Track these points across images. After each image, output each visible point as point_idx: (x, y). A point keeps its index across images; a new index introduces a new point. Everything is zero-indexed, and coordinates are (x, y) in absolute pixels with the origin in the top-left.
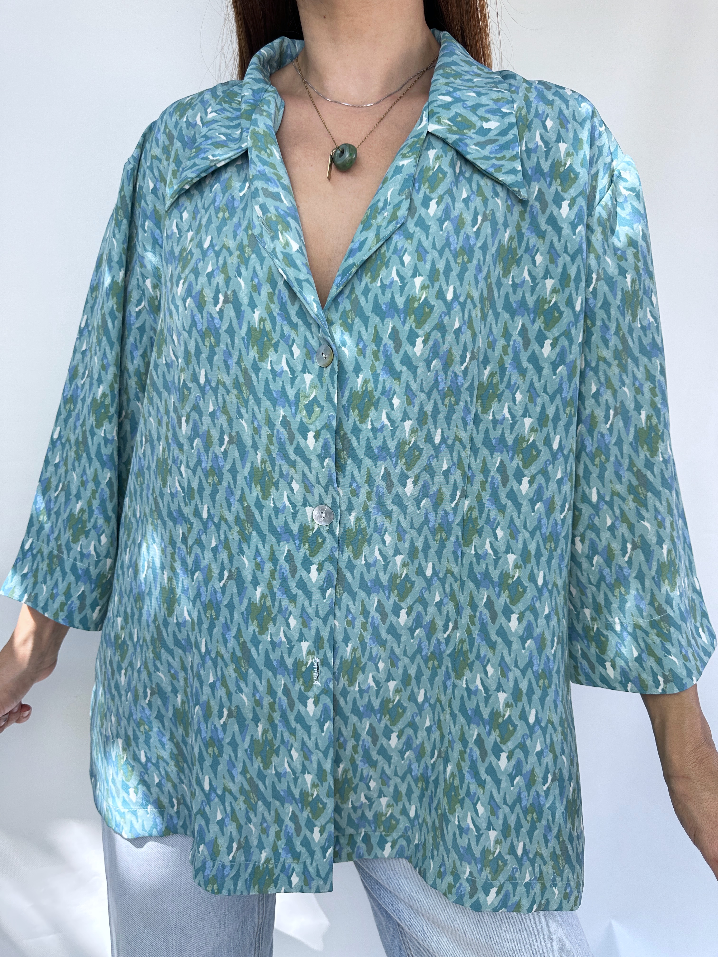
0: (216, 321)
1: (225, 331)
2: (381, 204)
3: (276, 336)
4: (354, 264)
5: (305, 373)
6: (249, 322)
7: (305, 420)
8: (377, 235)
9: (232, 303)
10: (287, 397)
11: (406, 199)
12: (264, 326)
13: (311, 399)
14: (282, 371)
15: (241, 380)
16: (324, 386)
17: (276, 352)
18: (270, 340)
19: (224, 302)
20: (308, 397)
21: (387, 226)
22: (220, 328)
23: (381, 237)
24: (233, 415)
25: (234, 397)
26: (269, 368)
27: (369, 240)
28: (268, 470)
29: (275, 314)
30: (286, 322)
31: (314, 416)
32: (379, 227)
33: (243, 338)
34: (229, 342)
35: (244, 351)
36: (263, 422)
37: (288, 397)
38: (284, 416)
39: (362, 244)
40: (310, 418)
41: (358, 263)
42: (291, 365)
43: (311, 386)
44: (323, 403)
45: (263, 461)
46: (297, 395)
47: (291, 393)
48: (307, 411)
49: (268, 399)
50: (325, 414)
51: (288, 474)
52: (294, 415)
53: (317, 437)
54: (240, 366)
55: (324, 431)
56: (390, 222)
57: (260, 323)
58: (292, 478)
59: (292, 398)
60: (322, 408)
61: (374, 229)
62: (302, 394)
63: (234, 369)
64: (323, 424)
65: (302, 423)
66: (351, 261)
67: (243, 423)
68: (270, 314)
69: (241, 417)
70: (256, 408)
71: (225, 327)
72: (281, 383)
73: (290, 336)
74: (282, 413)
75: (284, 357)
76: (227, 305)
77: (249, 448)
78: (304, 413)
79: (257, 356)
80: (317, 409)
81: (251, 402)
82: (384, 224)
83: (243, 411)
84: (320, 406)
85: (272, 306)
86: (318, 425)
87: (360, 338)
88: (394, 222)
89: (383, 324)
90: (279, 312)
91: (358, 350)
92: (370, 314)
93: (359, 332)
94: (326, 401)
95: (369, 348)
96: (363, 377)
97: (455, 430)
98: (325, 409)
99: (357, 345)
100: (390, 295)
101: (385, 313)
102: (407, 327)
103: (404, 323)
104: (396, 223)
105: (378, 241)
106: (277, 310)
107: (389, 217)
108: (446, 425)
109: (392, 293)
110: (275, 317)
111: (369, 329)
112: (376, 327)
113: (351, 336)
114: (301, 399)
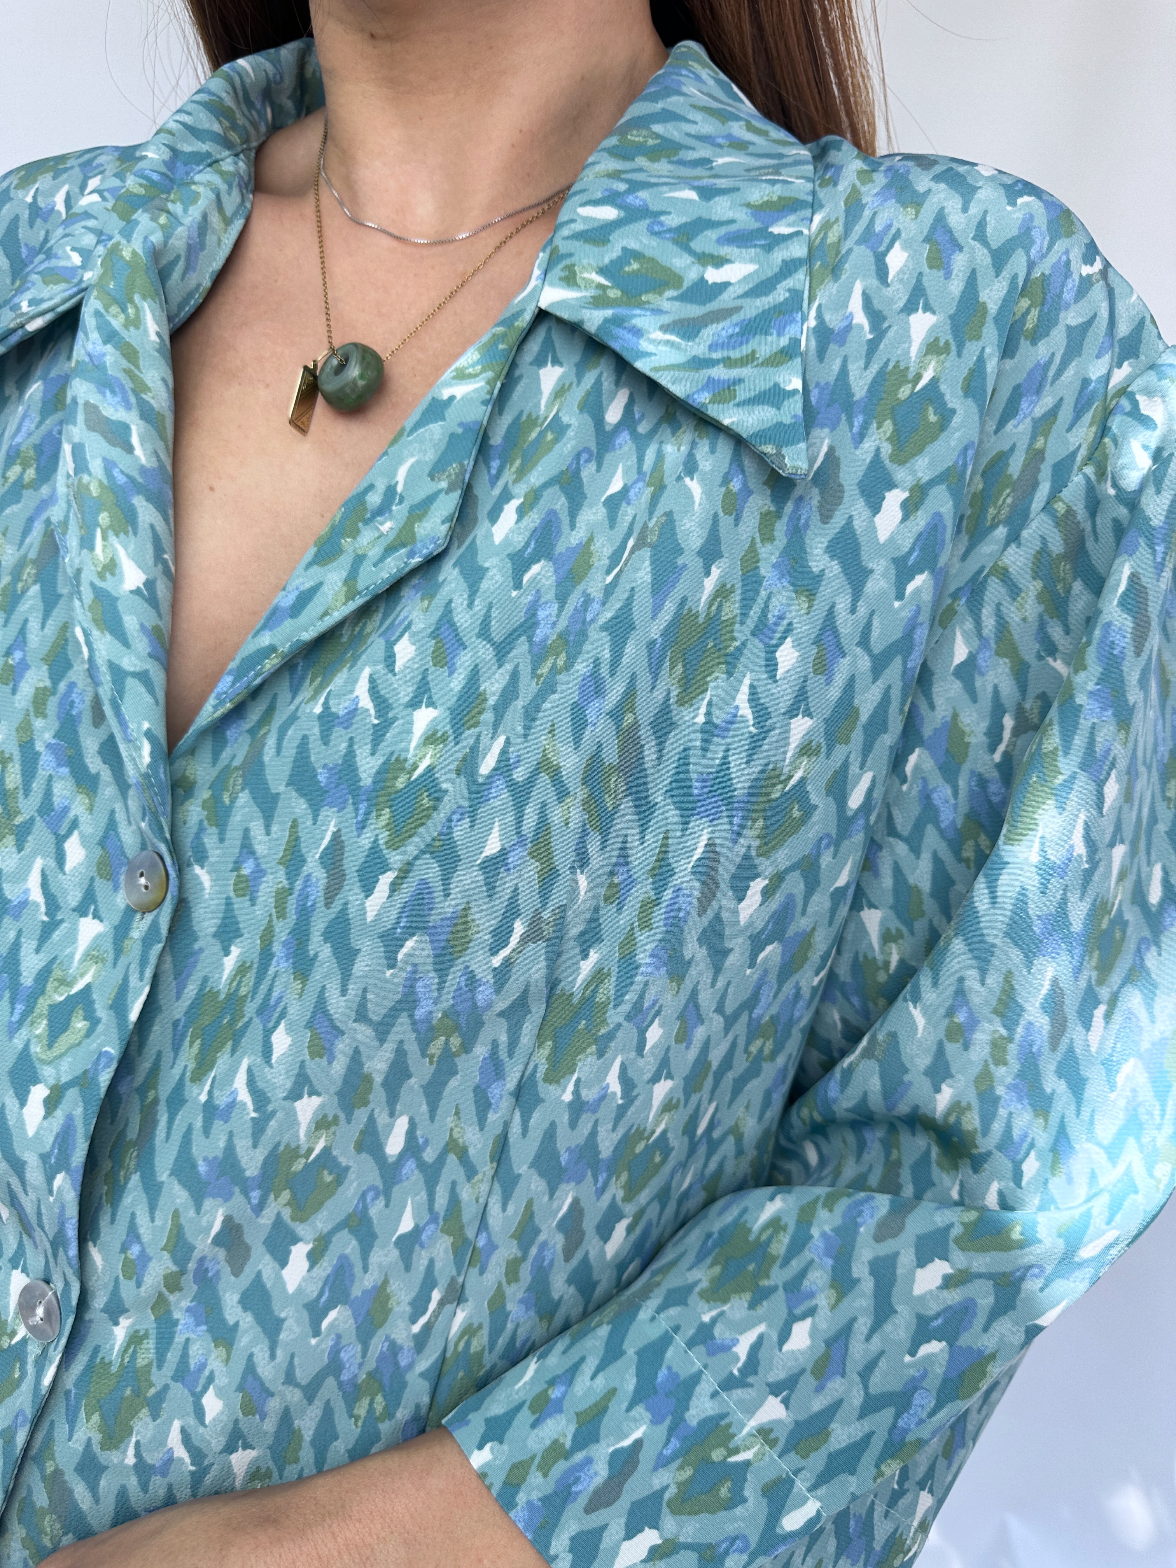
2: (374, 499)
3: (27, 807)
5: (84, 914)
7: (36, 1049)
8: (350, 580)
10: (16, 974)
11: (453, 489)
13: (73, 992)
14: (26, 902)
16: (121, 966)
17: (20, 849)
18: (11, 813)
20: (70, 985)
21: (382, 559)
23: (361, 585)
27: (325, 589)
29: (39, 747)
30: (65, 770)
31: (66, 1041)
32: (359, 559)
37: (18, 974)
39: (305, 598)
40: (50, 1046)
41: (285, 649)
42: (52, 888)
43: (87, 956)
44: (100, 1010)
46: (44, 974)
47: (30, 965)
48: (50, 1026)
50: (94, 1044)
52: (16, 1027)
53: (52, 1102)
55: (72, 1094)
56: (390, 549)
59: (27, 979)
60: (93, 1022)
61: (345, 561)
62: (57, 973)
64: (77, 1072)
65: (26, 1052)
66: (266, 639)
68: (28, 745)
72: (13, 934)
73: (66, 810)
75: (38, 864)
78: (41, 1028)
80: (80, 1025)
82: (375, 553)
84: (90, 1015)
86: (67, 1070)
87: (247, 848)
88: (403, 551)
89: (315, 821)
90: (53, 741)
91: (240, 879)
92: (282, 788)
93: (246, 832)
94: (111, 1007)
95: (268, 879)
96: (241, 955)
97: (450, 1121)
98: (100, 1028)
99: (237, 866)
100: (343, 746)
101: (325, 792)
102: (365, 841)
103: (362, 826)
104: (411, 554)
105: (351, 595)
106: (48, 736)
107: (392, 536)
108: (424, 1107)
109: (351, 741)
110: (38, 754)
111: (275, 828)
112: (295, 824)
113: (222, 840)
114: (50, 986)
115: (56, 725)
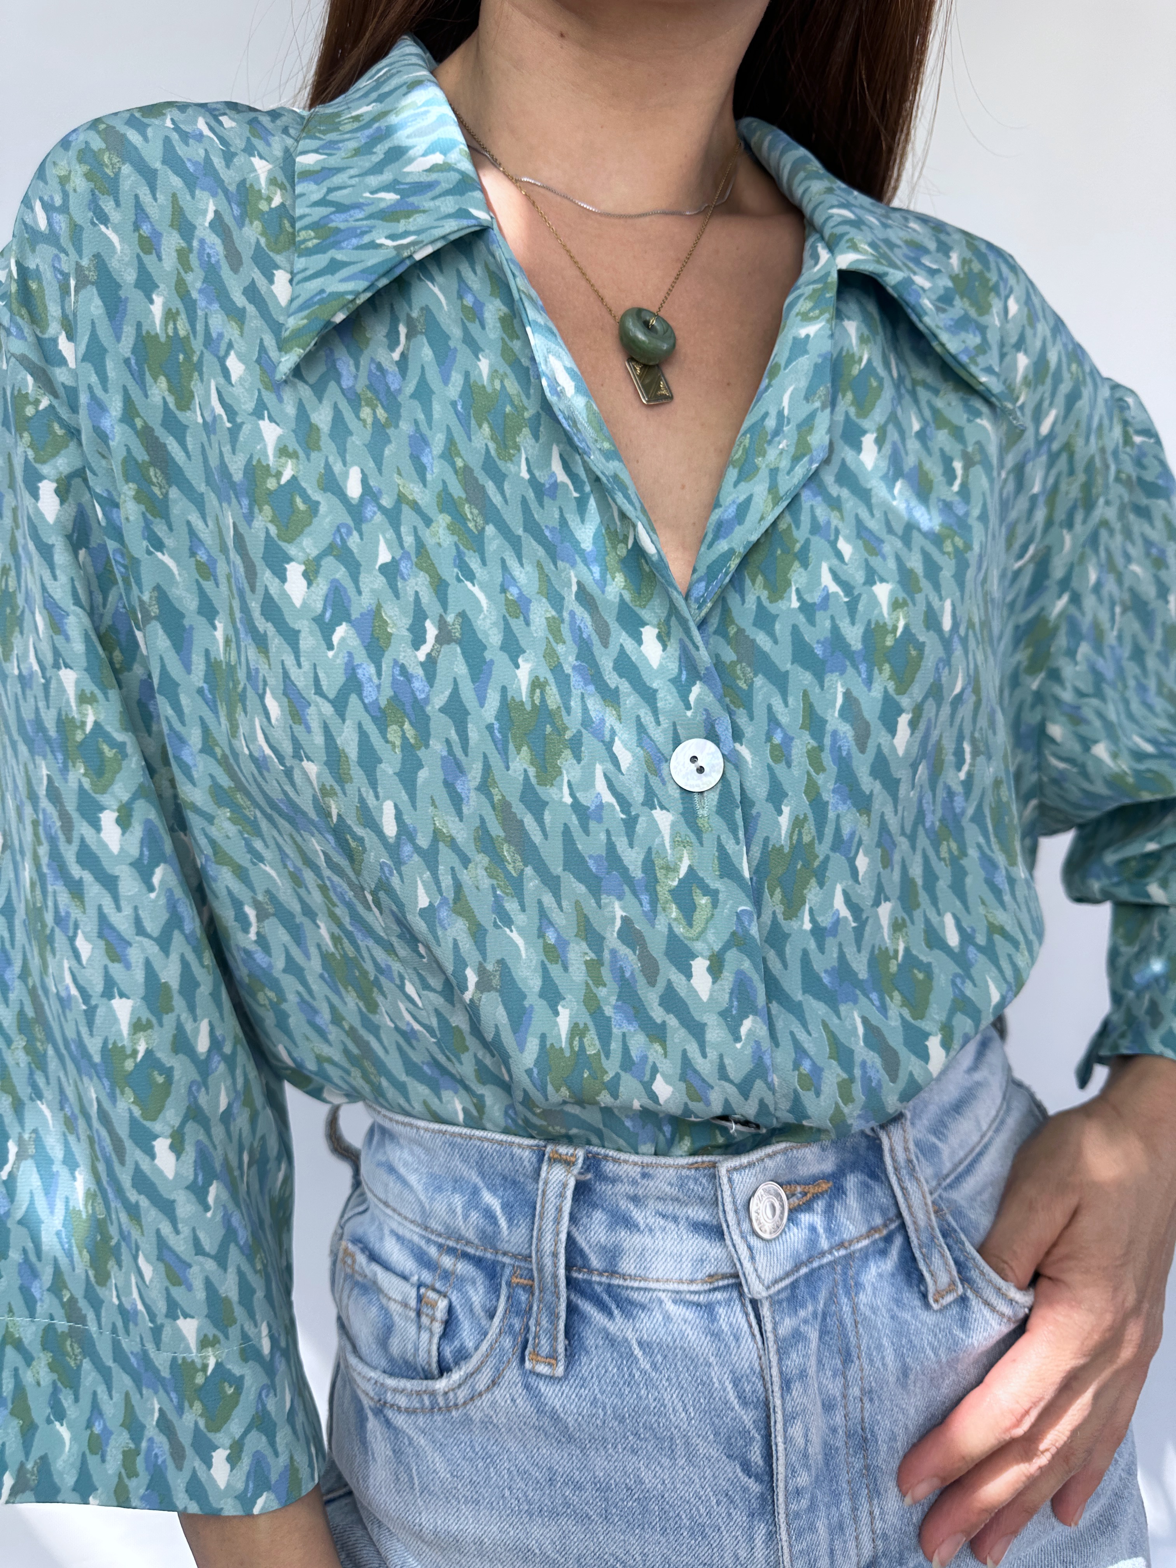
0: (417, 685)
1: (442, 710)
2: (771, 423)
3: (573, 723)
4: (731, 552)
5: (653, 807)
6: (504, 690)
7: (680, 930)
8: (773, 488)
9: (459, 642)
10: (624, 871)
11: (823, 407)
12: (543, 700)
13: (682, 875)
14: (601, 806)
15: (496, 829)
16: (709, 840)
17: (579, 760)
18: (560, 731)
19: (439, 640)
20: (676, 870)
21: (792, 469)
22: (427, 700)
23: (782, 492)
24: (486, 917)
25: (482, 873)
26: (568, 800)
27: (755, 499)
28: (591, 1051)
29: (568, 669)
30: (591, 688)
31: (700, 916)
32: (774, 472)
33: (490, 727)
34: (454, 736)
35: (495, 760)
36: (570, 933)
37: (626, 869)
38: (625, 920)
39: (743, 508)
40: (690, 924)
41: (741, 550)
42: (619, 789)
43: (675, 843)
44: (715, 884)
45: (576, 1031)
46: (648, 864)
47: (632, 859)
48: (680, 907)
49: (580, 880)
50: (726, 909)
51: (645, 1058)
52: (652, 916)
53: (716, 969)
54: (489, 796)
55: (732, 955)
56: (796, 459)
57: (532, 692)
58: (655, 1070)
59: (637, 873)
60: (713, 894)
61: (764, 473)
62: (658, 862)
63: (473, 803)
64: (726, 936)
65: (672, 936)
66: (723, 546)
67: (515, 936)
68: (557, 669)
69: (508, 921)
70: (548, 900)
71: (439, 699)
72: (603, 837)
73: (603, 720)
74: (619, 913)
75: (600, 768)
76: (445, 648)
77: (533, 999)
78: (674, 912)
79: (532, 772)
80: (704, 901)
81: (532, 883)
82: (785, 464)
83: (511, 906)
84: (707, 891)
85: (560, 649)
86: (715, 940)
87: (773, 721)
88: (806, 459)
89: (822, 687)
90: (577, 663)
91: (774, 748)
92: (789, 666)
93: (770, 708)
94: (721, 876)
95: (797, 742)
96: (791, 812)
97: (981, 910)
98: (721, 897)
99: (769, 738)
100: (828, 624)
101: (823, 662)
102: (877, 692)
103: (869, 682)
104: (811, 462)
105: (776, 501)
106: (572, 659)
107: (792, 450)
108: (958, 903)
109: (832, 618)
110: (568, 676)
111: (791, 700)
112: (805, 694)
113: (751, 718)
114: (660, 874)
115: (575, 650)
